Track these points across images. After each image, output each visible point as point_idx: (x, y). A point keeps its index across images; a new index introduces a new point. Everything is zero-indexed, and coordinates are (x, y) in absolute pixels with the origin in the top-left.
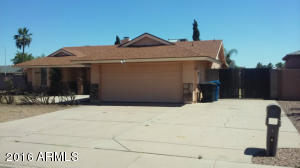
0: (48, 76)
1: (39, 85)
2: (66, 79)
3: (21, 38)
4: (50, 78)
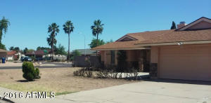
3: (96, 28)
4: (118, 59)
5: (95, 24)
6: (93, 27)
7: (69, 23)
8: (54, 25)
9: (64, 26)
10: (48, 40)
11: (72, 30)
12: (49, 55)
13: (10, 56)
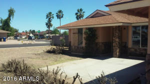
0: (84, 36)
1: (76, 45)
2: (100, 39)
3: (79, 14)
5: (78, 11)
6: (76, 14)
7: (60, 12)
8: (50, 13)
9: (57, 14)
10: (47, 24)
11: (62, 17)
12: (47, 35)
13: (24, 35)
